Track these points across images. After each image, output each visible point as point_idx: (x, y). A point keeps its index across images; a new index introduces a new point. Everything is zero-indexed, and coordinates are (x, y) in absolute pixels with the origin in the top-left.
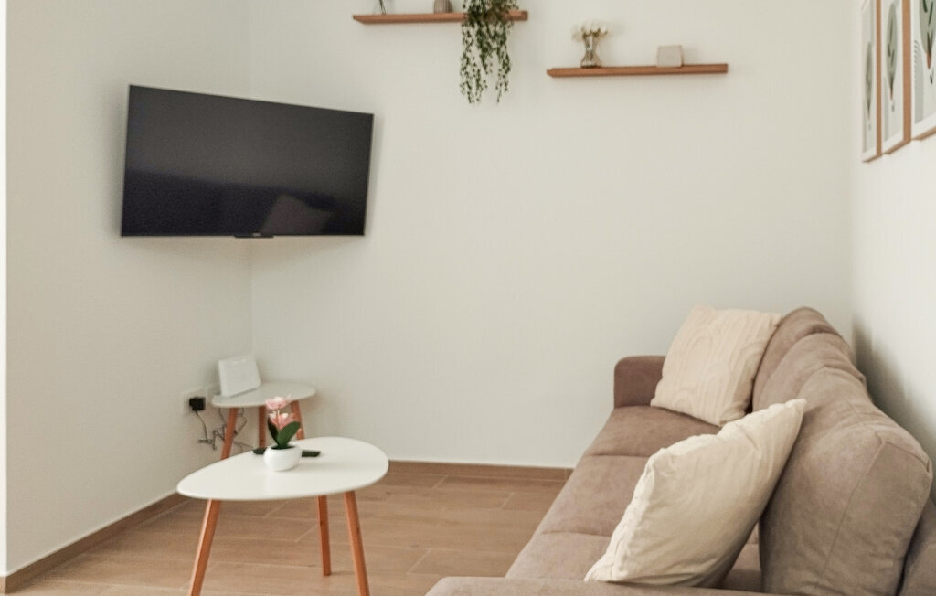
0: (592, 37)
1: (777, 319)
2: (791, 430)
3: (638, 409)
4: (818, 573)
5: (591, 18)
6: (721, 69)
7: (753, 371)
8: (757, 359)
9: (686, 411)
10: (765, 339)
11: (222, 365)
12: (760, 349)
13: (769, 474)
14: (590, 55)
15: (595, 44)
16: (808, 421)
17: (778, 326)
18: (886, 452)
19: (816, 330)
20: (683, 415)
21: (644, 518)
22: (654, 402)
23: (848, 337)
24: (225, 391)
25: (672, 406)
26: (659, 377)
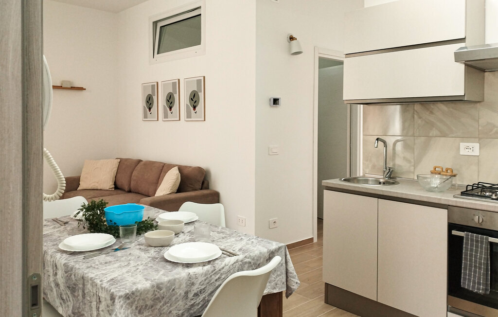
1: (119, 161)
9: (95, 188)
10: (117, 166)
17: (119, 163)
22: (79, 189)
26: (79, 181)
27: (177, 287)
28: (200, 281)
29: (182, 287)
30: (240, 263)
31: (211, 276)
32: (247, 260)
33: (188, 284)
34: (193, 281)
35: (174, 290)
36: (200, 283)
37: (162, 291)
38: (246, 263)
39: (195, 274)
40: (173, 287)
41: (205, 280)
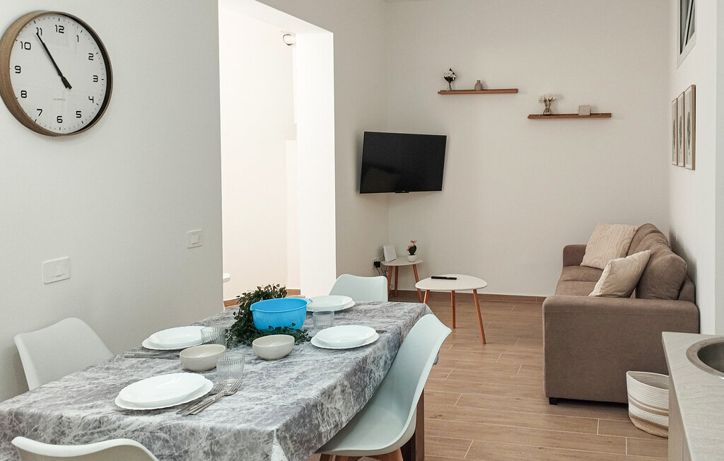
0: (548, 102)
1: (636, 228)
2: (647, 258)
3: (576, 267)
4: (655, 293)
5: (547, 92)
6: (608, 115)
7: (627, 250)
8: (628, 245)
9: (598, 267)
10: (632, 236)
11: (385, 248)
12: (629, 241)
13: (640, 270)
14: (548, 110)
15: (550, 105)
16: (651, 257)
17: (637, 231)
18: (674, 260)
19: (652, 232)
20: (596, 268)
21: (607, 277)
22: (582, 264)
23: (667, 236)
24: (387, 259)
25: (591, 265)
26: (584, 253)
27: (41, 428)
28: (74, 434)
29: (48, 430)
30: (148, 434)
31: (92, 434)
32: (162, 435)
33: (57, 430)
34: (64, 429)
35: (36, 430)
36: (75, 436)
37: (21, 425)
38: (158, 438)
39: (69, 420)
40: (36, 427)
41: (83, 435)
